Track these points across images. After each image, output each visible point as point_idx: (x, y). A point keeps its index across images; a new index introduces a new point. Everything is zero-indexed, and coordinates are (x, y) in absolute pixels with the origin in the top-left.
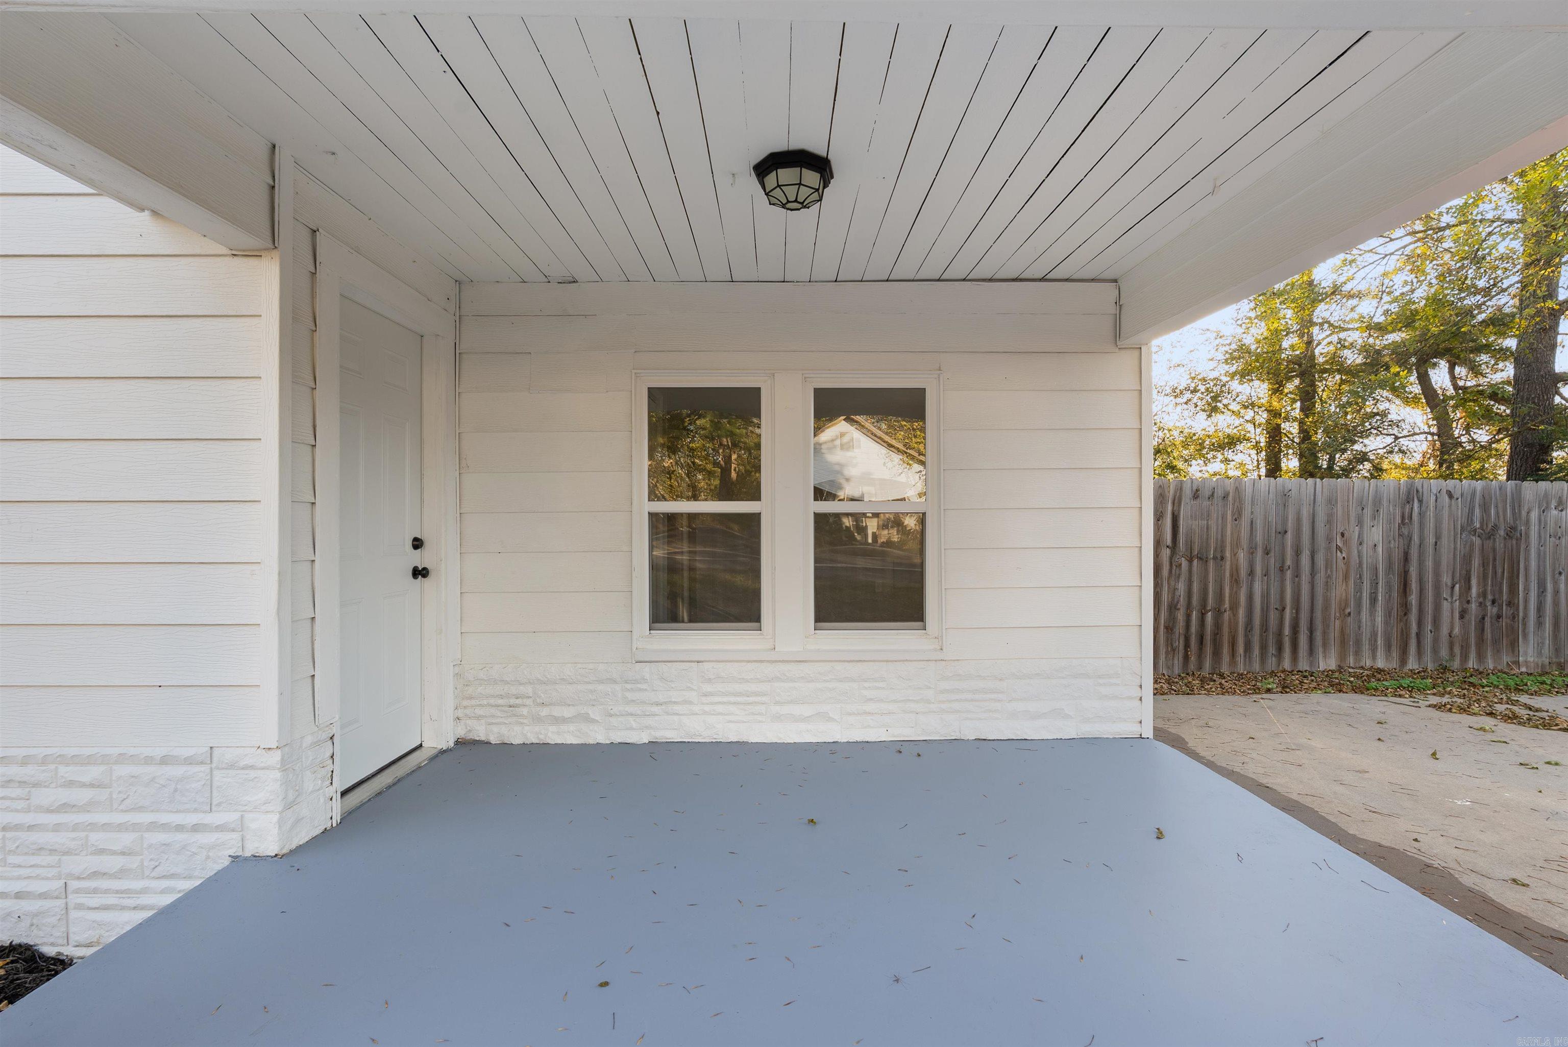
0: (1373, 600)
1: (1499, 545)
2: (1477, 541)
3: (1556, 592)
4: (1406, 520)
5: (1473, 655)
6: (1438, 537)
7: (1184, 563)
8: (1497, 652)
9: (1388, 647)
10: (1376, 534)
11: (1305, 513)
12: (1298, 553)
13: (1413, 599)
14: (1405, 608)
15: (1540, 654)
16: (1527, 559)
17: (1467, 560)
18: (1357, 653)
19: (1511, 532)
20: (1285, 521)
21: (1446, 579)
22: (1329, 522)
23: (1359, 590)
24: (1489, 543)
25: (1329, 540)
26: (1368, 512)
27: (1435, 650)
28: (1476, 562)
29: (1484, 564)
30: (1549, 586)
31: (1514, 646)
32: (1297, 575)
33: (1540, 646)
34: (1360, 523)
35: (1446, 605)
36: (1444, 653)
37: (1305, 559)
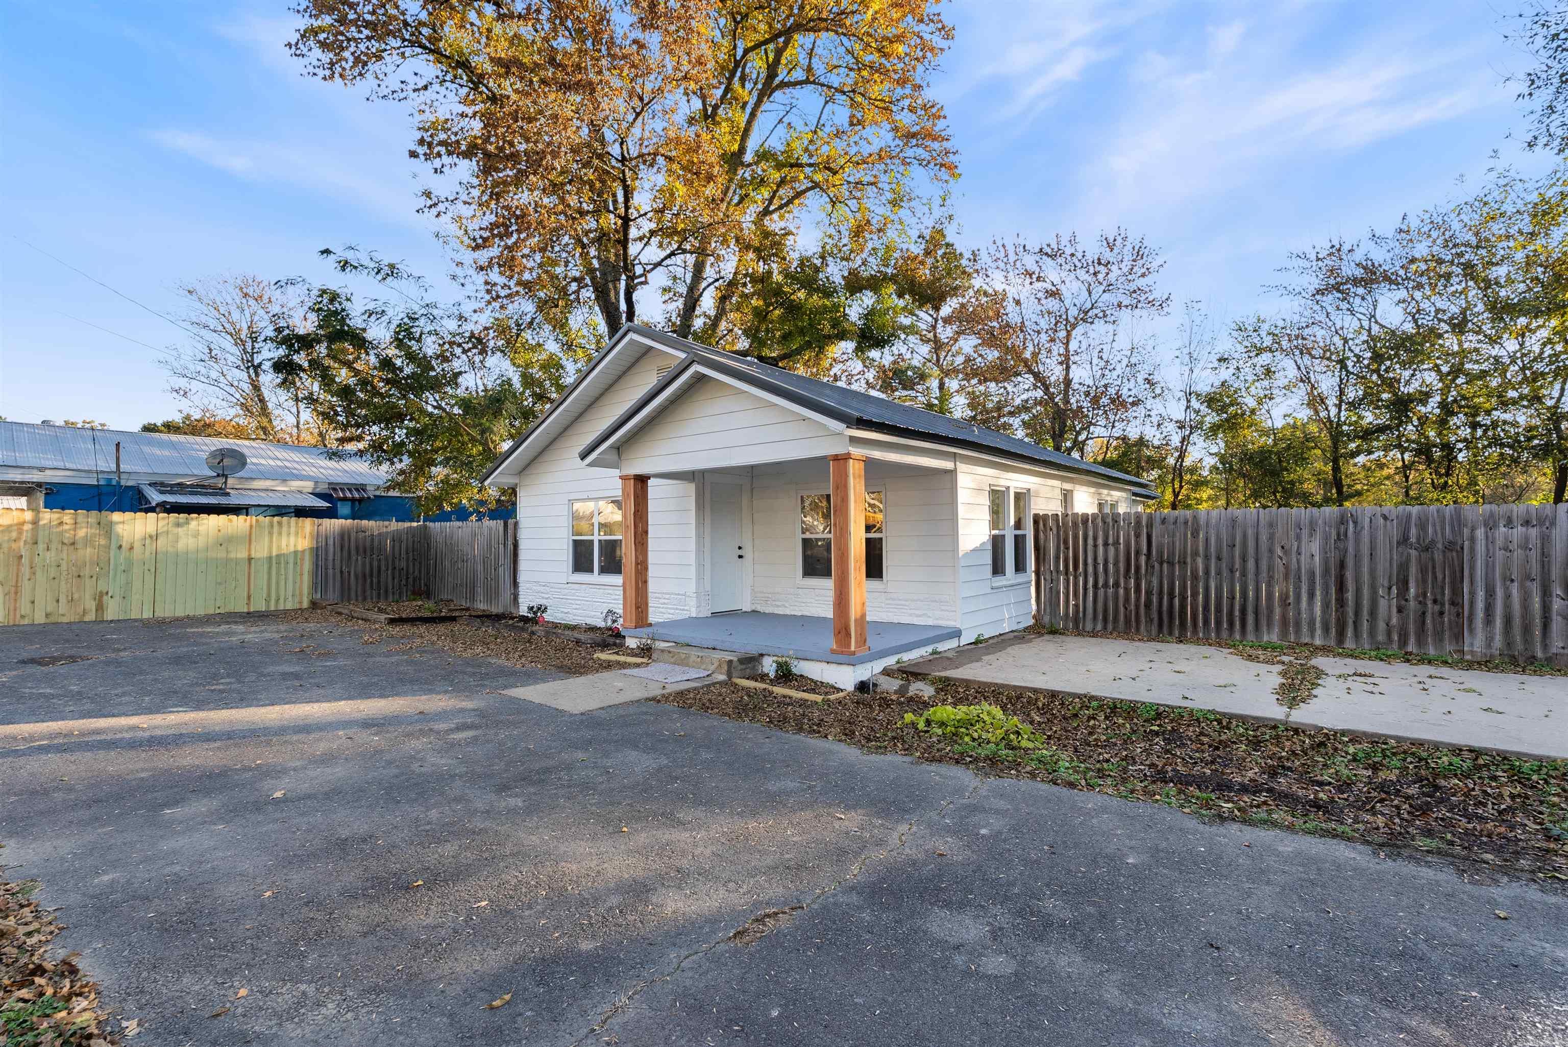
0: (1311, 595)
1: (1438, 556)
2: (1413, 553)
3: (1508, 596)
4: (1341, 537)
5: (1412, 640)
6: (1373, 549)
7: (1157, 565)
8: (1440, 644)
9: (1326, 629)
10: (1313, 547)
11: (1250, 532)
12: (1244, 560)
13: (1350, 596)
14: (1341, 602)
15: (1489, 646)
16: (1472, 568)
17: (1404, 568)
18: (1298, 631)
19: (1452, 547)
20: (1233, 538)
21: (1383, 581)
22: (1271, 537)
23: (1297, 589)
24: (1423, 555)
25: (1271, 551)
26: (1305, 533)
27: (1372, 633)
28: (1413, 570)
29: (1423, 570)
30: (1499, 593)
31: (1458, 637)
32: (1244, 574)
33: (1489, 641)
34: (1298, 538)
35: (1383, 604)
36: (1381, 637)
37: (1251, 564)
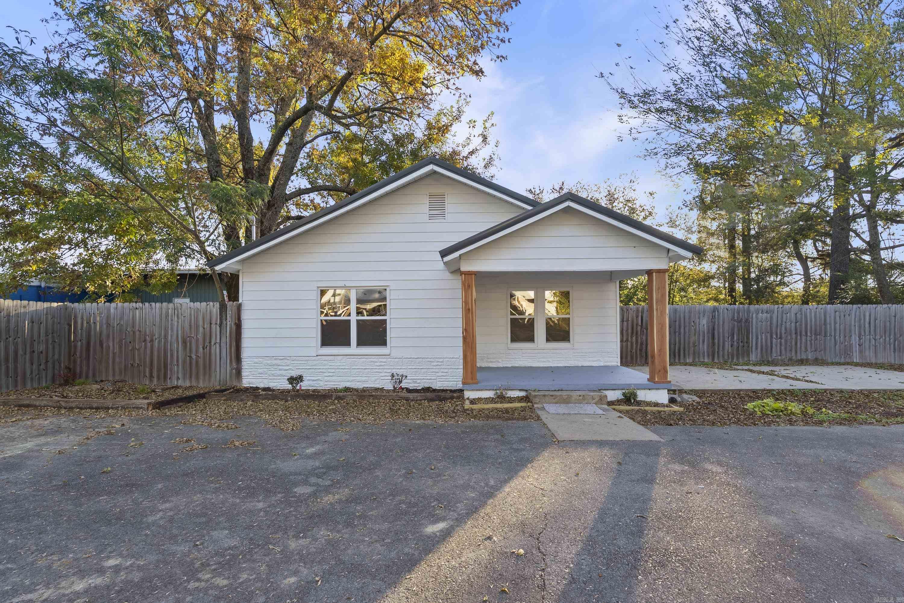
0: (703, 342)
1: (743, 325)
2: (736, 323)
3: (762, 339)
4: (713, 317)
5: (735, 358)
6: (723, 322)
7: (645, 331)
8: (743, 357)
9: (708, 356)
10: (704, 321)
11: (682, 316)
13: (716, 341)
14: (714, 344)
15: (757, 358)
16: (752, 329)
17: (733, 329)
18: (699, 357)
19: (747, 321)
20: (676, 318)
21: (726, 335)
22: (690, 318)
23: (699, 338)
24: (739, 324)
25: (690, 323)
26: (702, 315)
27: (723, 356)
28: (736, 330)
29: (738, 330)
30: (759, 337)
31: (748, 355)
32: (680, 334)
33: (757, 355)
34: (699, 318)
35: (726, 343)
36: (726, 357)
37: (682, 330)
